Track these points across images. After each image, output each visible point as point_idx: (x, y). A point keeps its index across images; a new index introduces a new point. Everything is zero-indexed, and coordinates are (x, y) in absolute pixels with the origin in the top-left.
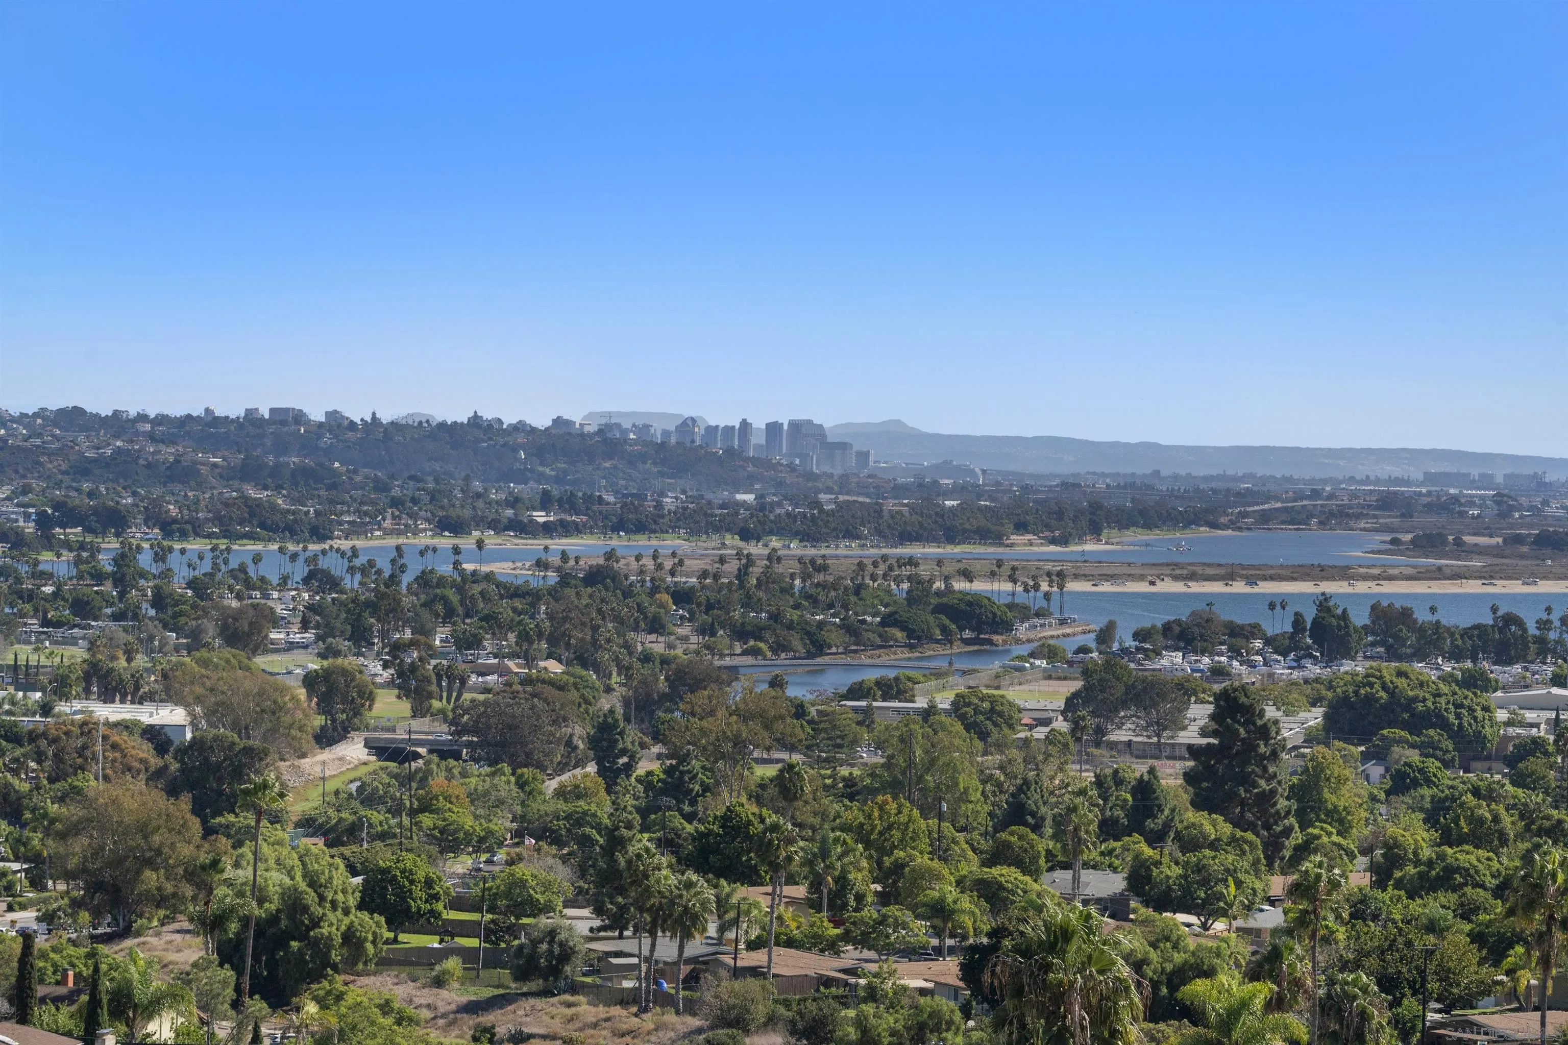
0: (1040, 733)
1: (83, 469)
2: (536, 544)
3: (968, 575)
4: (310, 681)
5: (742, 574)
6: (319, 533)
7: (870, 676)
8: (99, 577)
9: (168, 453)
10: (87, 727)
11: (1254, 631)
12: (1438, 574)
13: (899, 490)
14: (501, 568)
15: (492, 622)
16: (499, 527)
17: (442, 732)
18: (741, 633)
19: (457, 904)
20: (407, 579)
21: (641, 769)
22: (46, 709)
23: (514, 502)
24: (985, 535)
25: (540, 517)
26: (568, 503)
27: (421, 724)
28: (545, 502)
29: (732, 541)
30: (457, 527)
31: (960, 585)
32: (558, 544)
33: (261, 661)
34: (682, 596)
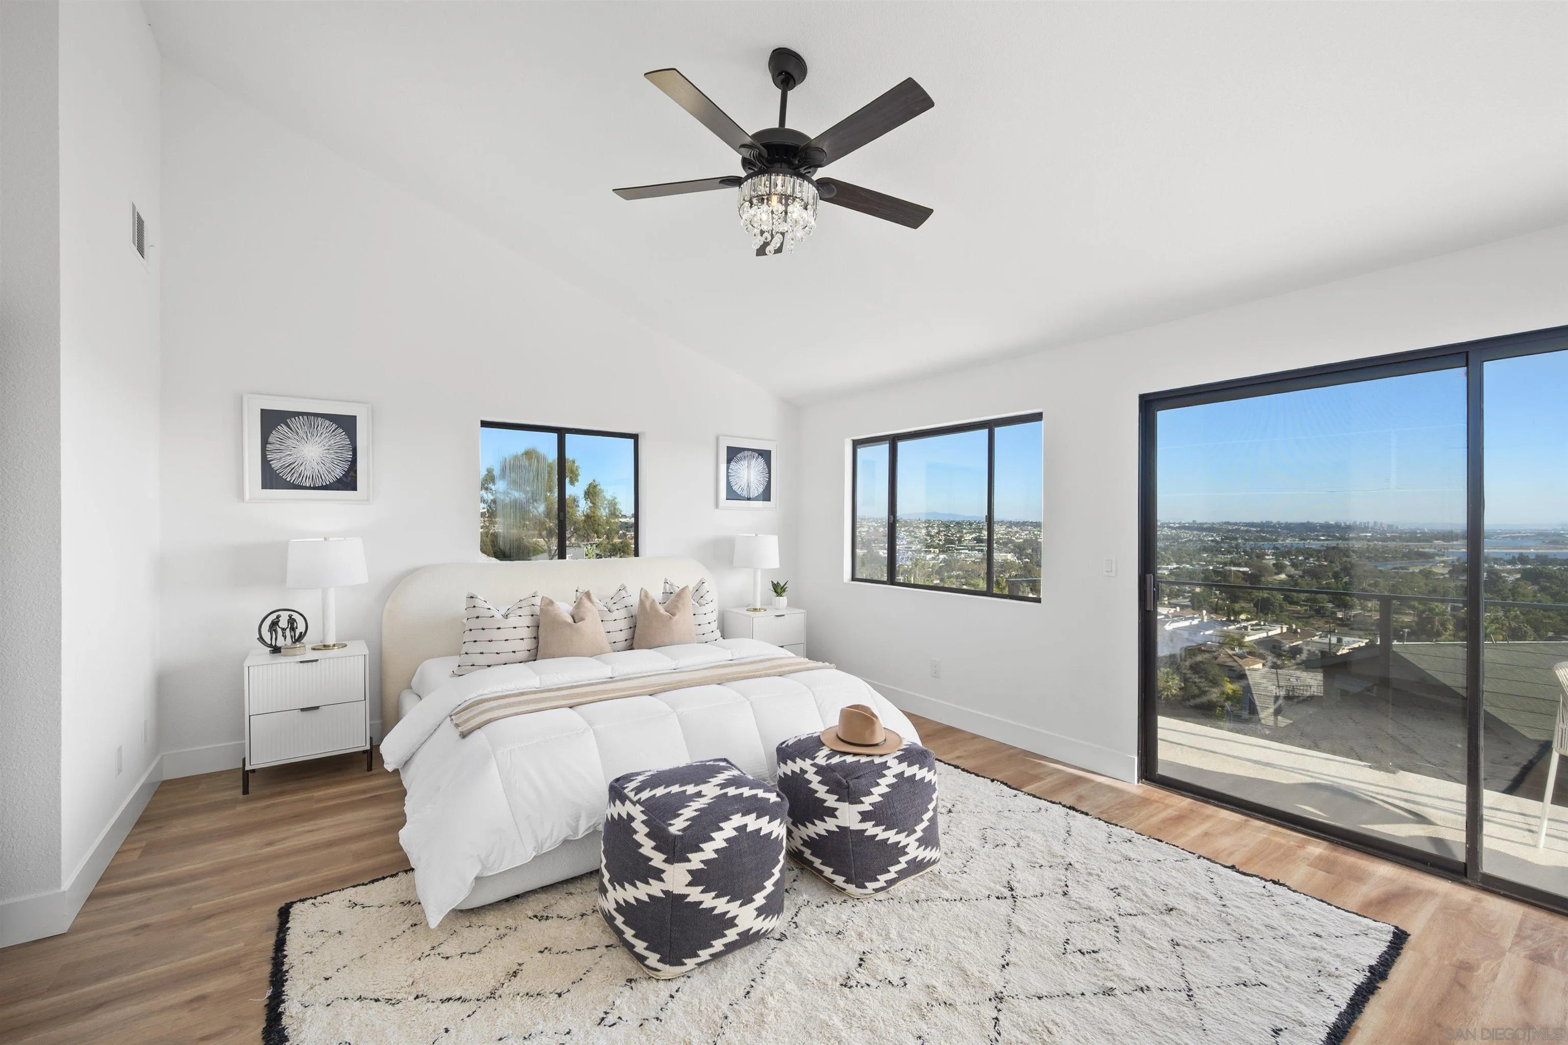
0: (1442, 577)
1: (1229, 531)
2: (1321, 543)
3: (1423, 548)
4: (1274, 564)
5: (1367, 548)
6: (1276, 540)
7: (1398, 566)
8: (1232, 547)
9: (1246, 528)
10: (1230, 571)
11: (1501, 559)
12: (1557, 548)
13: (1406, 533)
14: (1314, 547)
15: (1311, 556)
16: (1314, 540)
17: (1300, 573)
18: (1368, 558)
19: (1304, 601)
20: (1294, 548)
21: (1344, 580)
22: (1222, 568)
23: (1317, 535)
24: (1427, 541)
25: (1322, 538)
26: (1329, 536)
27: (1296, 572)
28: (1323, 536)
29: (1365, 542)
30: (1305, 540)
31: (1421, 550)
32: (1326, 542)
33: (1264, 561)
34: (1353, 551)
